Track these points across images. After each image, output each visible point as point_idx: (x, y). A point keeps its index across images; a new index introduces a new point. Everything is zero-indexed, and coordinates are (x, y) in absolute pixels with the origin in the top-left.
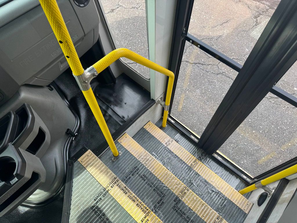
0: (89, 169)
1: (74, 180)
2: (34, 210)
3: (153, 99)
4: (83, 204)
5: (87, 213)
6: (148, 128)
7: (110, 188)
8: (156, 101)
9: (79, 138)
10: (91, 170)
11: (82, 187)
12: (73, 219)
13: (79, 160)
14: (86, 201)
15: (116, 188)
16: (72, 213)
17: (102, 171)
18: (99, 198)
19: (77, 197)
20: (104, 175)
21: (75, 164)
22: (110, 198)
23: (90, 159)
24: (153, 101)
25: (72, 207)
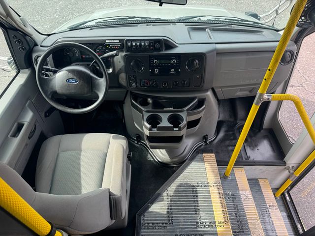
0: (206, 164)
1: (193, 163)
2: (155, 163)
3: (285, 161)
4: (189, 179)
5: (188, 186)
6: (261, 182)
7: (212, 185)
8: (287, 166)
9: (208, 146)
10: (207, 166)
11: (195, 170)
12: (177, 182)
13: (204, 154)
14: (192, 179)
15: (216, 189)
16: (179, 178)
17: (213, 172)
18: (201, 185)
19: (188, 172)
20: (213, 175)
21: (200, 155)
22: (208, 191)
23: (211, 160)
24: (285, 163)
25: (182, 175)
